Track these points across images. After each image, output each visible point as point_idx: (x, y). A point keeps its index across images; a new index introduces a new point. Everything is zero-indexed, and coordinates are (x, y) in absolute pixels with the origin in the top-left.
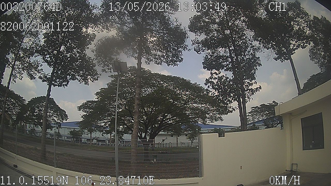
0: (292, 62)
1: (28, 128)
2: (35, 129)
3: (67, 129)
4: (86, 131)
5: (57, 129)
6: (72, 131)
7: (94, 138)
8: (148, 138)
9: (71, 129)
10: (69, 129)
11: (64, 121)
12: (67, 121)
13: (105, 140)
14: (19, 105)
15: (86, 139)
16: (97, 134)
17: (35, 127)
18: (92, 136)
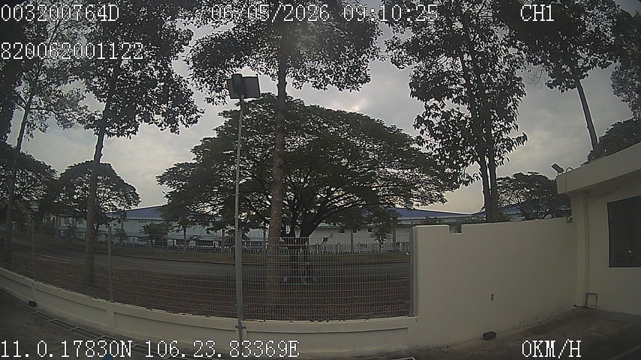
0: (581, 92)
1: (63, 224)
2: (77, 226)
3: (139, 222)
4: (175, 224)
5: (119, 223)
6: (148, 225)
7: (191, 239)
8: (298, 235)
9: (145, 222)
10: (142, 222)
11: (133, 207)
12: (137, 206)
13: (212, 241)
14: (44, 182)
15: (175, 241)
16: (198, 231)
17: (77, 221)
18: (187, 234)
